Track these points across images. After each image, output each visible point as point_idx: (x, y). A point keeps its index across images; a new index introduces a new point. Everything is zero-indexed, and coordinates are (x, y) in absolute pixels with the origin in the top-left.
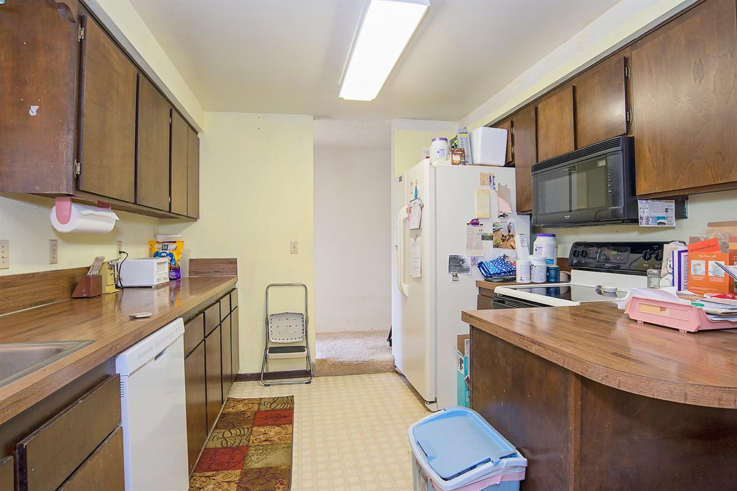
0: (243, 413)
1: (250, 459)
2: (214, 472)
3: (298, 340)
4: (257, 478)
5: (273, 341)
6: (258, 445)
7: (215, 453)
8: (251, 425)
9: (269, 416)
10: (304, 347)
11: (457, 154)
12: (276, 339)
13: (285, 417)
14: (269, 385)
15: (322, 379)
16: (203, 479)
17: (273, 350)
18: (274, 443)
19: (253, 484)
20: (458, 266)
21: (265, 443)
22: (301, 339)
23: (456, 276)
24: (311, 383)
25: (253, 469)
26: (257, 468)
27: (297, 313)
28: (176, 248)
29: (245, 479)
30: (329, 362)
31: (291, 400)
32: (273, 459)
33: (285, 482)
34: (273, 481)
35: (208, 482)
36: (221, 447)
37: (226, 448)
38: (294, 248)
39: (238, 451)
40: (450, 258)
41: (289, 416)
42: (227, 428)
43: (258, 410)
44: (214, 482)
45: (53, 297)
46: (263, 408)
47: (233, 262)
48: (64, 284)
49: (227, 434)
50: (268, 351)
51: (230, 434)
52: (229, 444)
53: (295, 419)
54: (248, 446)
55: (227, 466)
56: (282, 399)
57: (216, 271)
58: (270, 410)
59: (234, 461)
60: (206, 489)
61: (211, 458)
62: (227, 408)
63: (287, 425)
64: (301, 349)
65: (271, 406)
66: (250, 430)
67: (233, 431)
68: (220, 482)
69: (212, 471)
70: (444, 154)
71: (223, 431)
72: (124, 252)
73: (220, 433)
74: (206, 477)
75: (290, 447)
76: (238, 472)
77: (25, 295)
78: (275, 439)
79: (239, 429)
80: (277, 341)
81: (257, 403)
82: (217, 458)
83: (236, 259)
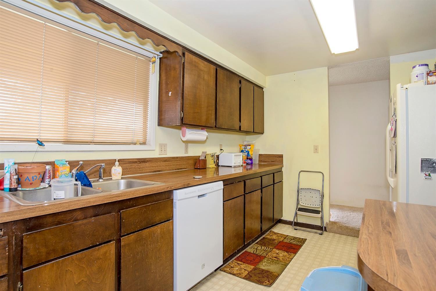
0: (274, 240)
1: (262, 263)
2: (242, 263)
3: (317, 206)
4: (259, 274)
5: (302, 204)
6: (270, 258)
7: (249, 254)
8: (273, 247)
9: (285, 246)
10: (320, 211)
11: (433, 75)
12: (304, 204)
13: (294, 249)
14: (297, 230)
15: (331, 234)
16: (236, 264)
17: (300, 210)
18: (279, 260)
19: (255, 275)
20: (430, 167)
21: (275, 258)
22: (319, 206)
23: (429, 175)
24: (323, 235)
25: (260, 268)
26: (262, 269)
27: (316, 190)
28: (251, 148)
29: (253, 272)
30: (338, 225)
31: (304, 241)
32: (273, 268)
33: (271, 281)
34: (265, 278)
35: (237, 266)
36: (253, 253)
37: (254, 254)
38: (316, 150)
39: (259, 258)
40: (422, 161)
41: (297, 249)
42: (261, 245)
43: (282, 241)
44: (239, 267)
45: (186, 167)
46: (285, 241)
47: (281, 156)
48: (191, 162)
49: (259, 248)
50: (297, 209)
51: (261, 248)
52: (257, 252)
53: (299, 252)
54: (265, 257)
55: (250, 263)
56: (299, 239)
57: (272, 161)
58: (288, 243)
59: (254, 261)
60: (234, 268)
61: (245, 256)
62: (268, 236)
63: (292, 254)
64: (317, 212)
65: (290, 241)
66: (271, 249)
67: (263, 247)
68: (242, 268)
69: (242, 262)
70: (423, 77)
71: (259, 246)
72: (222, 150)
73: (257, 246)
74: (238, 263)
75: (286, 265)
76: (252, 267)
77: (173, 165)
78: (281, 258)
79: (266, 247)
80: (304, 205)
81: (284, 237)
82: (247, 257)
83: (283, 155)
